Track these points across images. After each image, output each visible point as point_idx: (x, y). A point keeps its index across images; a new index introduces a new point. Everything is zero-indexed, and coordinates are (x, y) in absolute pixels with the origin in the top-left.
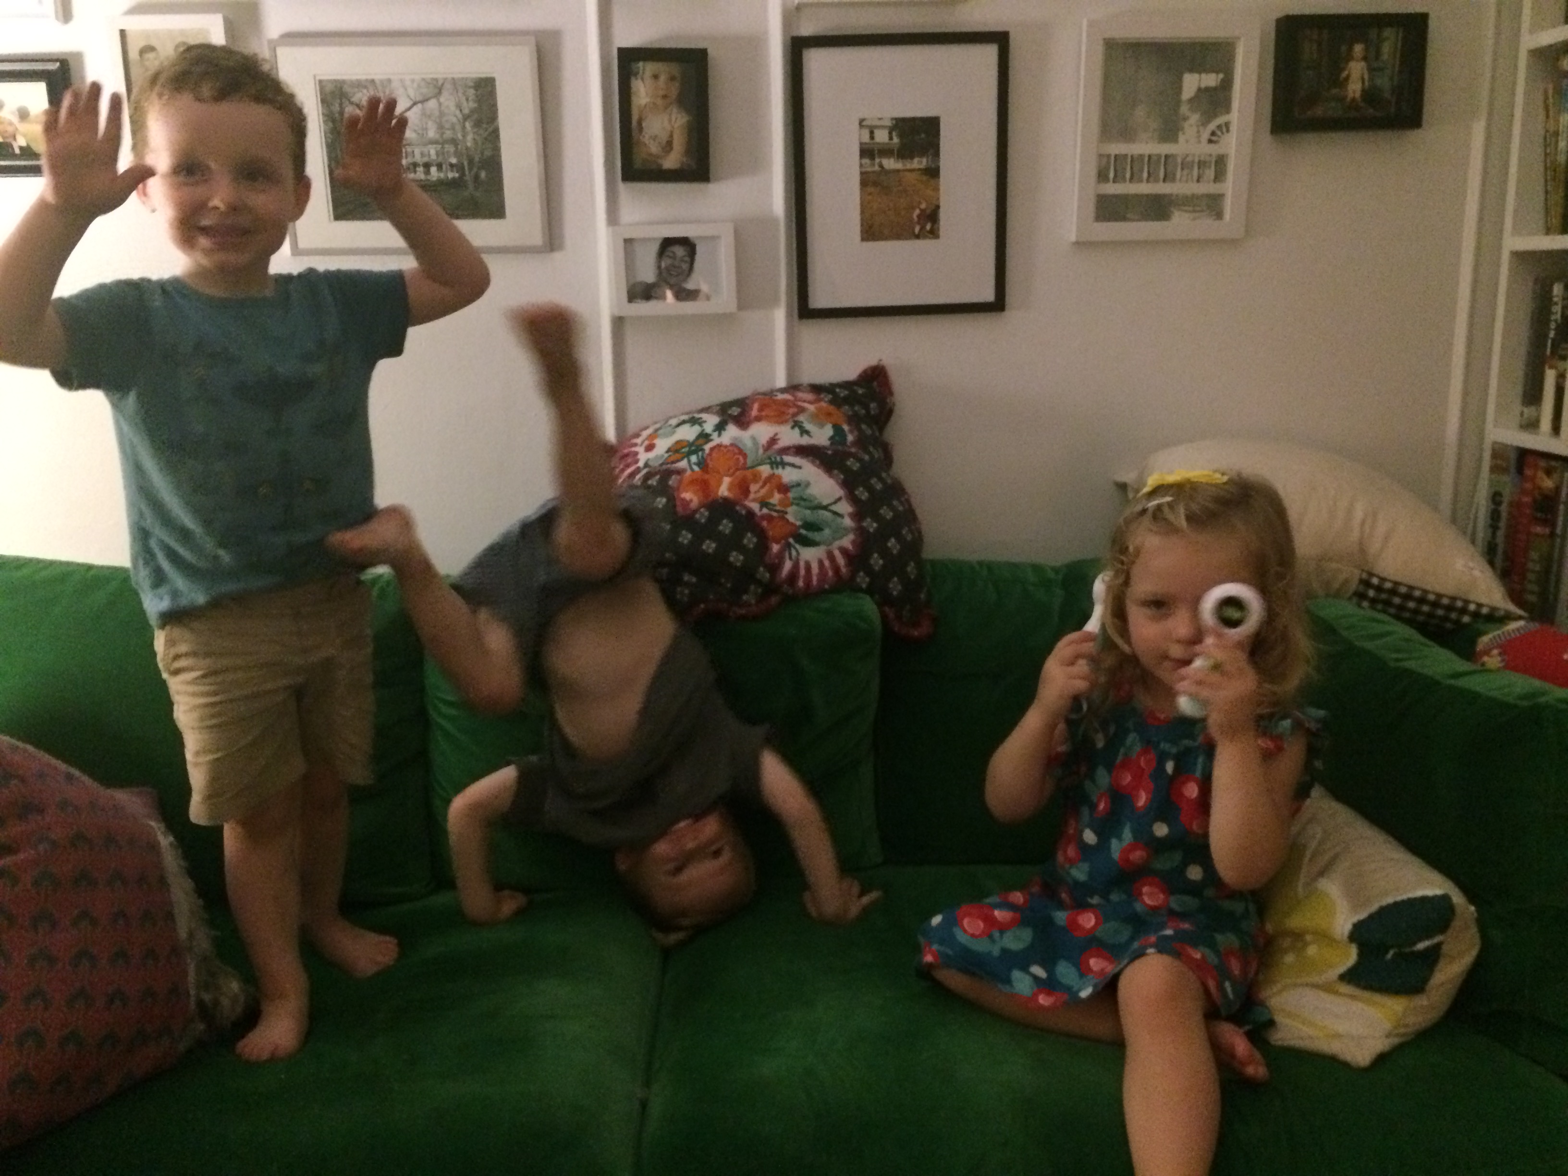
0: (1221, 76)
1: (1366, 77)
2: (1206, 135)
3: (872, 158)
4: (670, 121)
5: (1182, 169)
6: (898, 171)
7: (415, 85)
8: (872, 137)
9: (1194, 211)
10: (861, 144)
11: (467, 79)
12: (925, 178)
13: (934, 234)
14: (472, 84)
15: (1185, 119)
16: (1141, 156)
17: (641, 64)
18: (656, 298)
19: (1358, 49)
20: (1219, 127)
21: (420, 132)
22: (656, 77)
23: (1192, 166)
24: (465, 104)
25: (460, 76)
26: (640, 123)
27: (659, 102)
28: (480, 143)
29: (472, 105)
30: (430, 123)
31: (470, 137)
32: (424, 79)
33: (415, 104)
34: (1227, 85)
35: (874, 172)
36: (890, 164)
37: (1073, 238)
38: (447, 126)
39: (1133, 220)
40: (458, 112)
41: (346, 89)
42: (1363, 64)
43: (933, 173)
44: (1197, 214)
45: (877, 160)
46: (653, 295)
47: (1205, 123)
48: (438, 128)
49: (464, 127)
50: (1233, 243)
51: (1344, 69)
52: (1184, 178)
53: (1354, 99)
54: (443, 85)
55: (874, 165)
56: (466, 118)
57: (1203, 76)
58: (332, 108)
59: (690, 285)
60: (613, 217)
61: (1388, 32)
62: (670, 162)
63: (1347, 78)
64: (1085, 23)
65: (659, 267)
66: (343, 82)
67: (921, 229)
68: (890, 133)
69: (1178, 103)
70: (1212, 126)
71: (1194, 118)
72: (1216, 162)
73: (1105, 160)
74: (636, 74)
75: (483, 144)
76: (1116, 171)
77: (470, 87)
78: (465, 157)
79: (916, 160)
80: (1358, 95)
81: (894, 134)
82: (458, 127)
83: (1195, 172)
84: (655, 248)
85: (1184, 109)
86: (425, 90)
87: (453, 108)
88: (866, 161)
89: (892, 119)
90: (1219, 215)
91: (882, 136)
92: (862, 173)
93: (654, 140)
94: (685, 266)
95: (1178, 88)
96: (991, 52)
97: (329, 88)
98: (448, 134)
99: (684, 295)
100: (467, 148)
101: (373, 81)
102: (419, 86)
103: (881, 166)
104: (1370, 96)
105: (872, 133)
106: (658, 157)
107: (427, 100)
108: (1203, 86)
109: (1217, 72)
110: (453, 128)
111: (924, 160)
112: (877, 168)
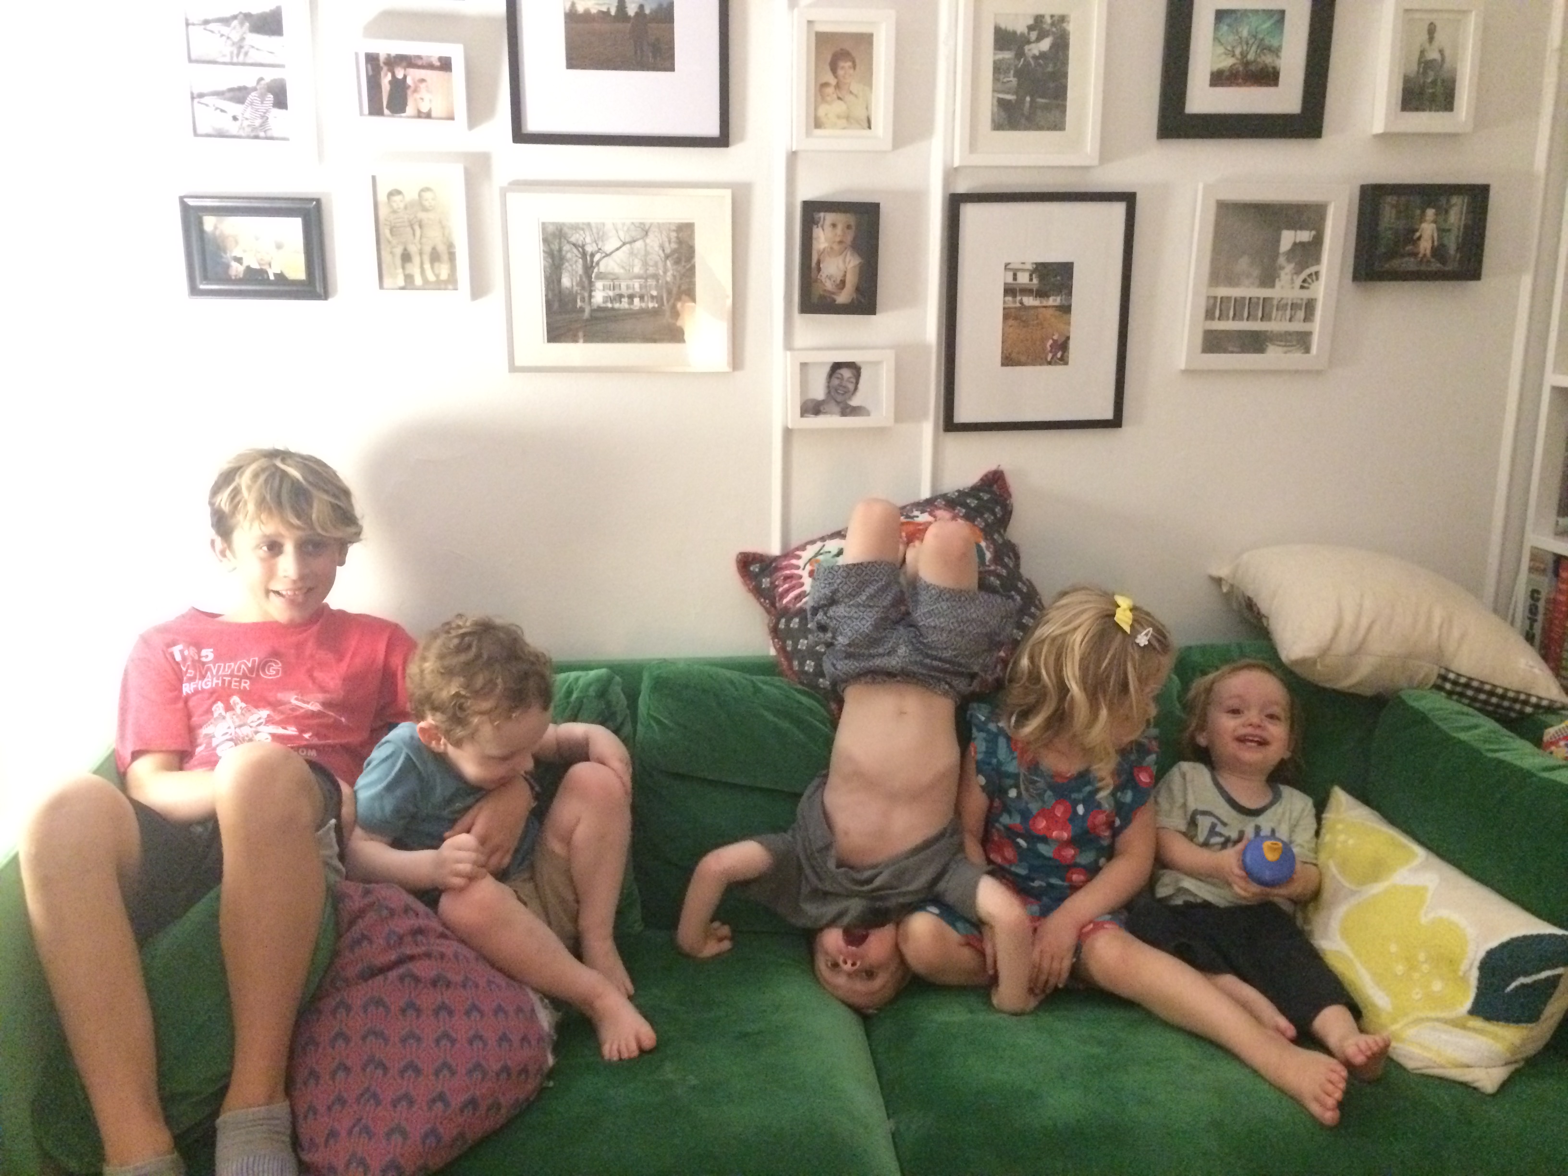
0: (1313, 233)
1: (1436, 235)
2: (1298, 281)
3: (1014, 296)
4: (844, 262)
5: (1277, 310)
6: (1036, 307)
7: (625, 228)
8: (1015, 278)
9: (1285, 346)
10: (1005, 284)
11: (670, 224)
12: (1058, 313)
13: (1064, 361)
14: (674, 228)
15: (1282, 268)
16: (1244, 298)
17: (822, 214)
18: (825, 413)
19: (1430, 213)
20: (1310, 275)
21: (627, 268)
22: (834, 225)
23: (1286, 310)
24: (667, 245)
25: (664, 221)
26: (819, 263)
27: (836, 247)
28: (678, 278)
29: (674, 246)
30: (636, 261)
31: (669, 274)
32: (633, 223)
33: (624, 244)
34: (1317, 242)
35: (1015, 308)
36: (1029, 301)
37: (1183, 366)
38: (651, 263)
39: (1232, 352)
40: (661, 252)
41: (566, 230)
42: (1434, 226)
43: (1066, 309)
44: (1290, 349)
45: (1018, 298)
46: (822, 408)
47: (1298, 273)
48: (643, 265)
49: (665, 265)
50: (1319, 373)
51: (1417, 230)
52: (1279, 317)
53: (1425, 255)
54: (650, 228)
55: (1015, 302)
56: (667, 257)
57: (1299, 232)
58: (552, 246)
59: (854, 402)
60: (788, 345)
61: (1455, 200)
62: (843, 298)
63: (1419, 238)
64: (1201, 186)
65: (828, 387)
66: (564, 224)
67: (1052, 358)
68: (1031, 275)
69: (1275, 255)
70: (1304, 275)
71: (1289, 268)
72: (1306, 304)
73: (1212, 301)
74: (817, 223)
75: (681, 279)
76: (1221, 310)
77: (674, 231)
78: (664, 290)
79: (1051, 299)
80: (1428, 252)
81: (1034, 276)
82: (660, 265)
83: (1288, 312)
84: (826, 370)
85: (1282, 260)
86: (634, 234)
87: (657, 249)
88: (1009, 299)
89: (1033, 263)
90: (1307, 350)
91: (1023, 279)
92: (1004, 309)
93: (830, 279)
94: (851, 387)
95: (1277, 241)
96: (1119, 209)
97: (551, 229)
98: (651, 270)
99: (848, 411)
100: (667, 283)
101: (589, 224)
102: (628, 229)
103: (1021, 303)
104: (1439, 252)
105: (1015, 276)
106: (833, 293)
107: (634, 241)
108: (1298, 241)
109: (1311, 230)
110: (656, 265)
111: (1059, 299)
112: (1018, 305)
